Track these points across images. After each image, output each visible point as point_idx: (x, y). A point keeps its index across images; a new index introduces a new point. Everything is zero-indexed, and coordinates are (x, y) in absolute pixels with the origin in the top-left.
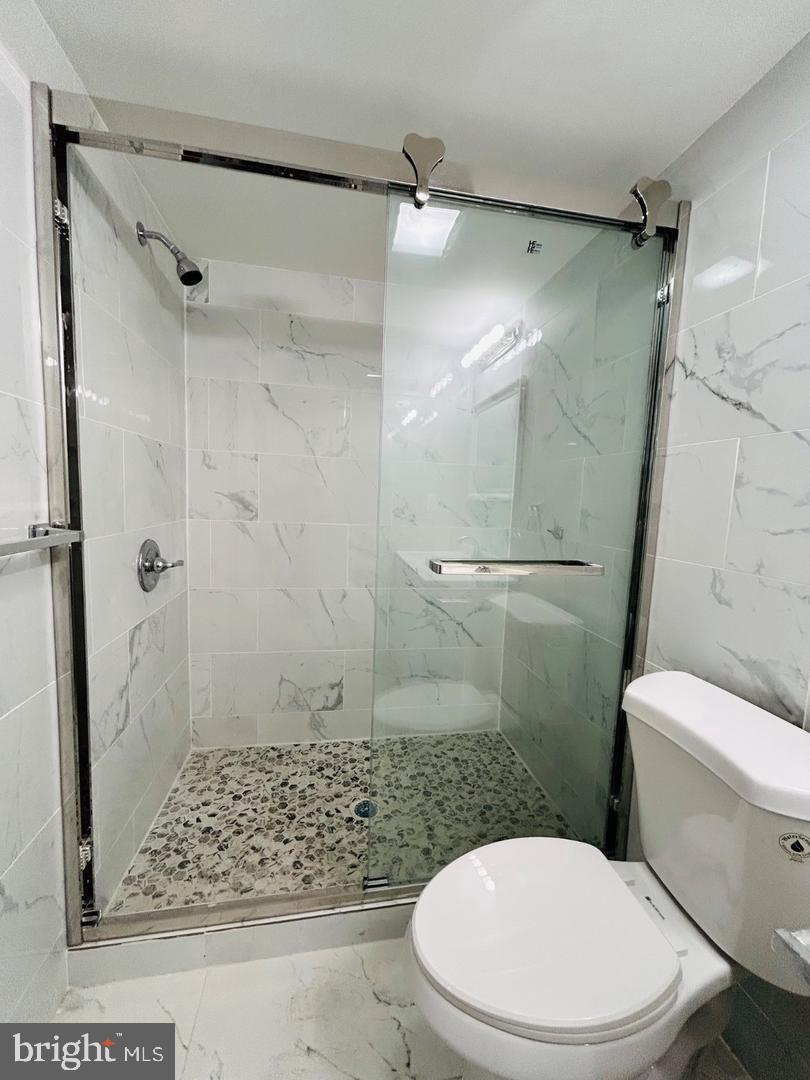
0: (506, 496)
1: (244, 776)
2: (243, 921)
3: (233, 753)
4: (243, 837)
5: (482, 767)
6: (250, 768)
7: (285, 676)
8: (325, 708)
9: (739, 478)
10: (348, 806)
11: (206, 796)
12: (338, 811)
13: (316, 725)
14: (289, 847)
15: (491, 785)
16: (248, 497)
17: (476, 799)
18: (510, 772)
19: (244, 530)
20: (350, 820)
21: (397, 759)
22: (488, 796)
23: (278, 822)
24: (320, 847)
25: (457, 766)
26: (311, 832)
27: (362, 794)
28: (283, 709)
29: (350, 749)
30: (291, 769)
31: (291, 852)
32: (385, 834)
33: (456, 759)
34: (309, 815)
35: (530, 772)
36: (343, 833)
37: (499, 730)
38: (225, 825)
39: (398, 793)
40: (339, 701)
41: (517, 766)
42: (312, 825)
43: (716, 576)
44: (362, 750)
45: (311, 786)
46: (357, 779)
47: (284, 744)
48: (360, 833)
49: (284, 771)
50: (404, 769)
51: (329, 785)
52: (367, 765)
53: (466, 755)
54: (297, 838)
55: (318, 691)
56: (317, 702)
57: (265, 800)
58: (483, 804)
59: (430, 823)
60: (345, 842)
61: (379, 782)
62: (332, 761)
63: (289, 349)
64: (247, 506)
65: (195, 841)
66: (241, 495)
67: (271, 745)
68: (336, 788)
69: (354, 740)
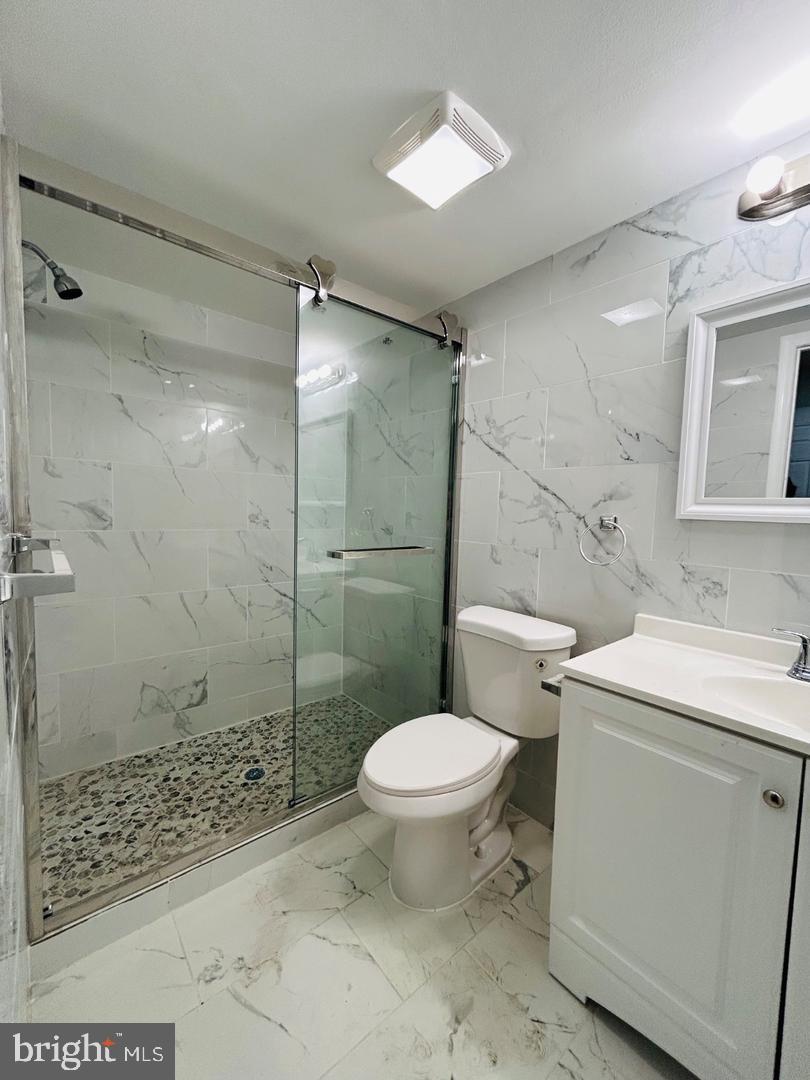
0: (339, 503)
1: (119, 786)
2: (200, 861)
3: (92, 773)
4: (149, 826)
5: (339, 721)
6: (119, 779)
7: (146, 682)
8: (190, 706)
9: (501, 494)
10: (238, 777)
11: (83, 813)
12: (231, 782)
13: (180, 724)
14: (198, 819)
15: (350, 729)
16: (101, 507)
17: (342, 741)
18: (360, 718)
19: (96, 538)
20: (245, 784)
21: (266, 734)
22: (351, 737)
23: (178, 807)
24: (228, 809)
25: (319, 725)
26: (215, 802)
27: (246, 766)
28: (145, 715)
29: (219, 737)
30: (167, 767)
31: (203, 820)
32: (279, 783)
33: (317, 720)
34: (205, 793)
35: (375, 714)
36: (243, 794)
37: (342, 693)
38: (122, 826)
39: (277, 755)
40: (204, 695)
41: (364, 713)
42: (212, 798)
43: (493, 548)
44: (231, 735)
45: (195, 773)
46: (237, 757)
47: (150, 749)
48: (258, 789)
49: (162, 771)
50: (276, 738)
51: (212, 768)
52: (241, 745)
53: (323, 715)
54: (203, 811)
55: (182, 690)
56: (181, 701)
57: (152, 796)
58: (348, 742)
59: (313, 766)
60: (249, 799)
61: (258, 753)
62: (206, 750)
63: (143, 363)
64: (99, 516)
65: (97, 847)
66: (93, 504)
67: (134, 754)
68: (219, 769)
69: (221, 730)
